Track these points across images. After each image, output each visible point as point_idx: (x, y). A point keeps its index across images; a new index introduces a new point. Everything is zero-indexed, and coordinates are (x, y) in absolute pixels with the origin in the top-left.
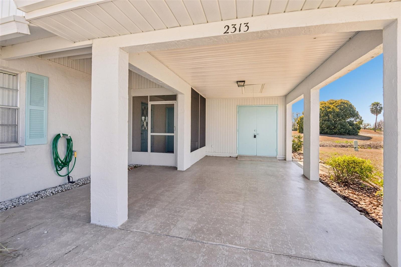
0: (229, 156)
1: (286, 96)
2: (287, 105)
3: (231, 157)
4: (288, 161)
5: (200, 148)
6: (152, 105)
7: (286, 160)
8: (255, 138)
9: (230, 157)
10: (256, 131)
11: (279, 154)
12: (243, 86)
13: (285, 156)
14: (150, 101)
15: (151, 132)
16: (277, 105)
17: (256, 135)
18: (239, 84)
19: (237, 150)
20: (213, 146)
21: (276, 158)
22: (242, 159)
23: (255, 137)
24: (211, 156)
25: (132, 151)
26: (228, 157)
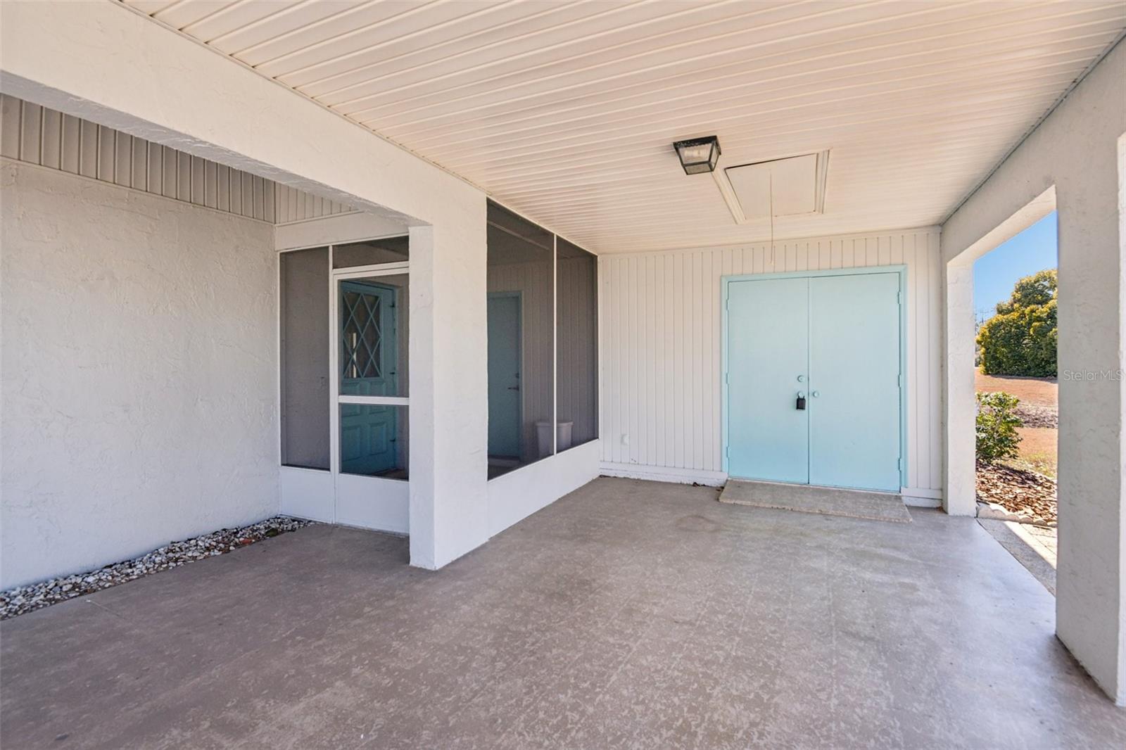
0: (692, 483)
1: (942, 225)
2: (949, 264)
3: (698, 485)
4: (955, 517)
5: (558, 452)
6: (343, 283)
7: (946, 513)
8: (800, 411)
9: (695, 484)
10: (804, 379)
11: (911, 481)
12: (709, 166)
13: (943, 489)
14: (334, 268)
15: (342, 393)
16: (900, 268)
17: (803, 399)
18: (689, 158)
19: (725, 460)
20: (626, 440)
21: (898, 498)
22: (738, 502)
23: (800, 404)
24: (622, 476)
25: (283, 465)
26: (688, 485)
